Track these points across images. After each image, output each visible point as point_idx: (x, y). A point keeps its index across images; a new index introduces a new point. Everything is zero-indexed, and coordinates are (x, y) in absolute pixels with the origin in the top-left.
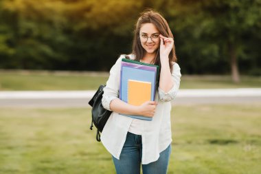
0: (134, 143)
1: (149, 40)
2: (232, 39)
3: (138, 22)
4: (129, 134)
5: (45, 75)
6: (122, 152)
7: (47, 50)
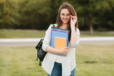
0: (58, 67)
1: (65, 17)
2: (90, 15)
3: (60, 8)
4: (55, 63)
5: (12, 31)
6: (52, 71)
7: (13, 20)
